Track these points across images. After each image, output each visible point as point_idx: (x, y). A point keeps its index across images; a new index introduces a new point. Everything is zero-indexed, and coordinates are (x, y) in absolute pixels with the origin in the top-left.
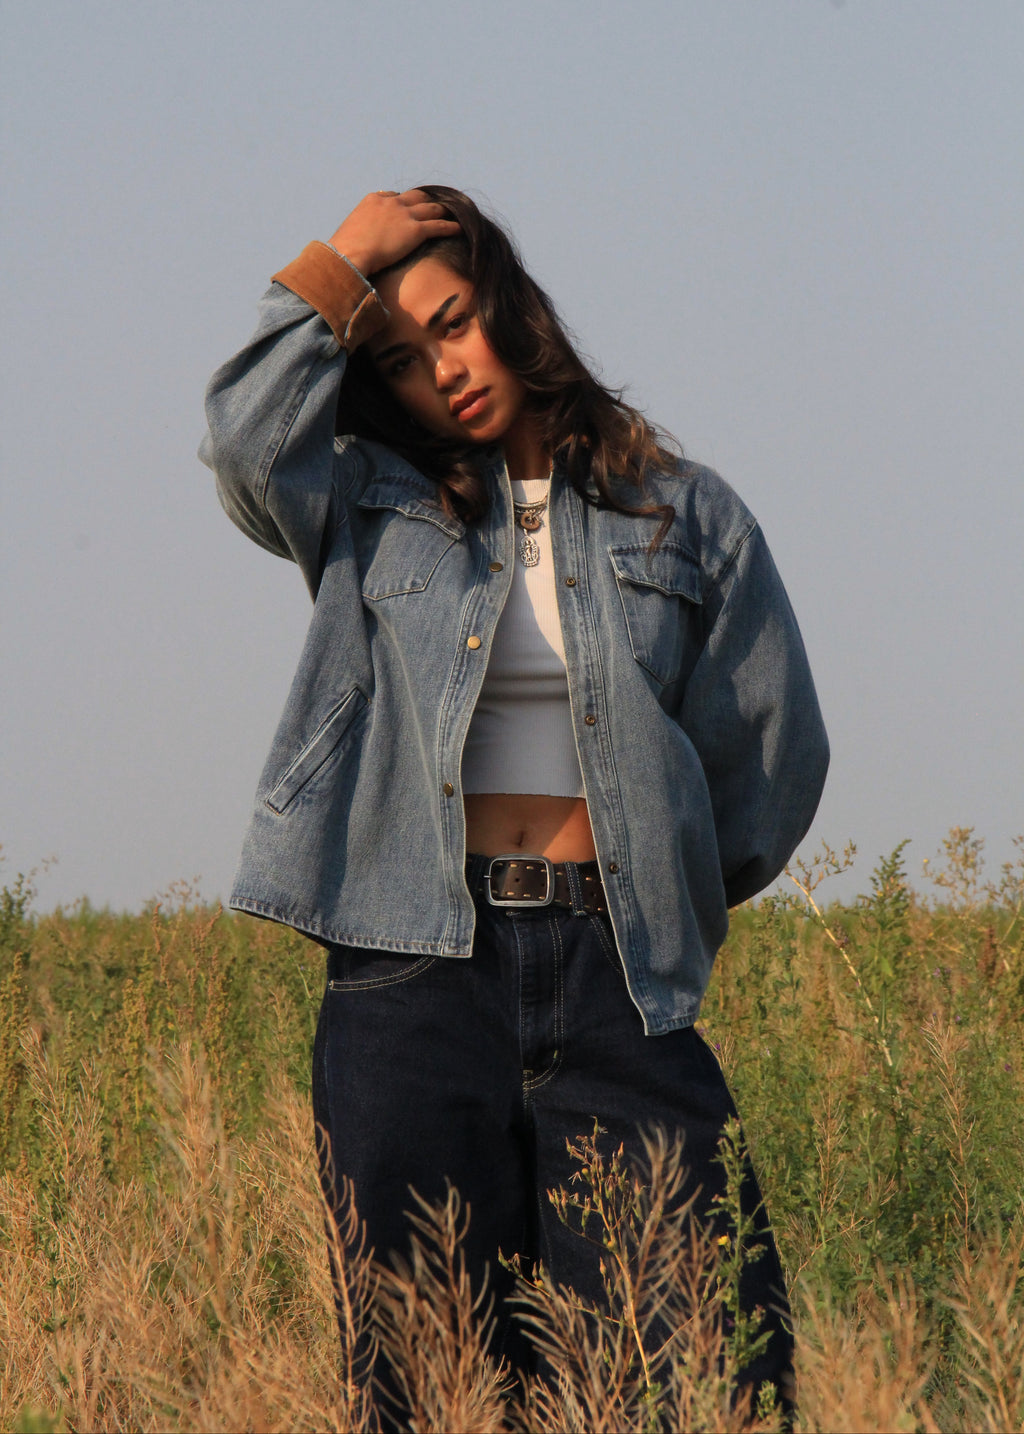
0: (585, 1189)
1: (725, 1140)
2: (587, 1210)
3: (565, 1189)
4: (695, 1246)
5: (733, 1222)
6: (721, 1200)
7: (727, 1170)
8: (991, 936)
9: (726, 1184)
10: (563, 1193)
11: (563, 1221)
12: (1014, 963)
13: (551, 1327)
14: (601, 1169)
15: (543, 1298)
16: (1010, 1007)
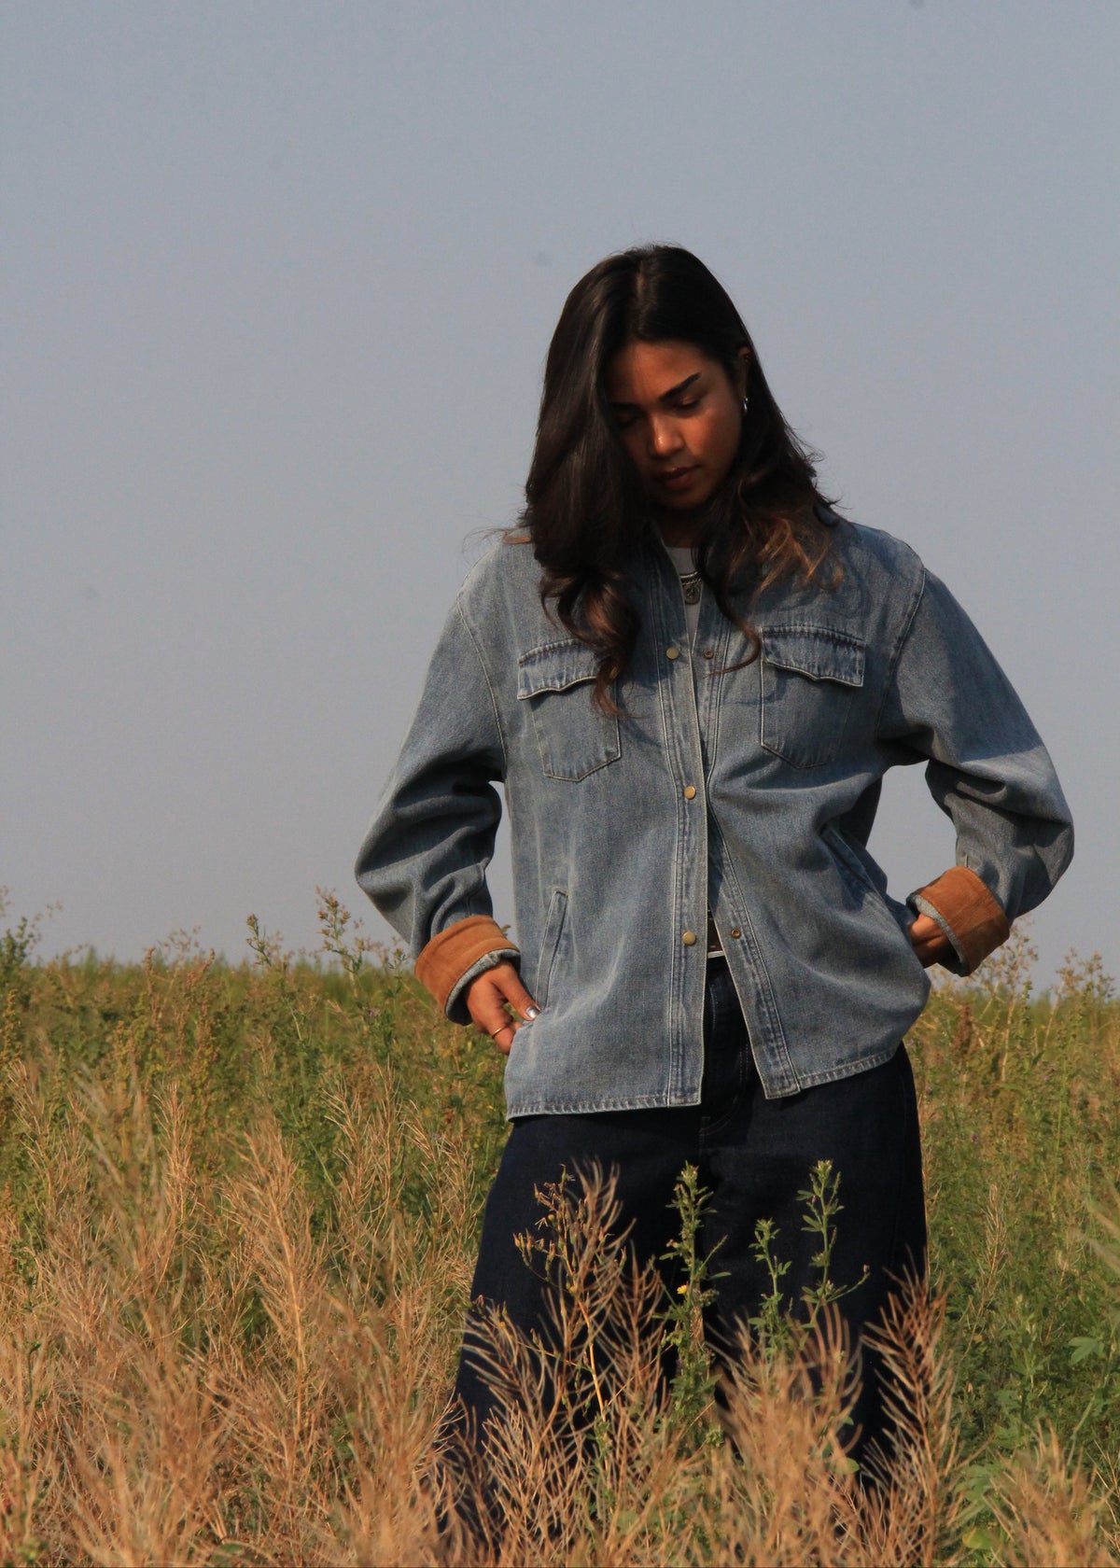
0: (549, 1234)
1: (681, 1186)
2: (551, 1255)
3: (531, 1233)
4: (637, 1282)
5: (686, 1266)
6: (676, 1245)
7: (683, 1216)
8: (967, 1014)
9: (680, 1229)
10: (529, 1237)
11: (527, 1264)
12: (988, 1041)
13: (495, 1358)
14: (567, 1216)
15: (488, 1329)
16: (983, 1083)
